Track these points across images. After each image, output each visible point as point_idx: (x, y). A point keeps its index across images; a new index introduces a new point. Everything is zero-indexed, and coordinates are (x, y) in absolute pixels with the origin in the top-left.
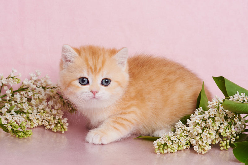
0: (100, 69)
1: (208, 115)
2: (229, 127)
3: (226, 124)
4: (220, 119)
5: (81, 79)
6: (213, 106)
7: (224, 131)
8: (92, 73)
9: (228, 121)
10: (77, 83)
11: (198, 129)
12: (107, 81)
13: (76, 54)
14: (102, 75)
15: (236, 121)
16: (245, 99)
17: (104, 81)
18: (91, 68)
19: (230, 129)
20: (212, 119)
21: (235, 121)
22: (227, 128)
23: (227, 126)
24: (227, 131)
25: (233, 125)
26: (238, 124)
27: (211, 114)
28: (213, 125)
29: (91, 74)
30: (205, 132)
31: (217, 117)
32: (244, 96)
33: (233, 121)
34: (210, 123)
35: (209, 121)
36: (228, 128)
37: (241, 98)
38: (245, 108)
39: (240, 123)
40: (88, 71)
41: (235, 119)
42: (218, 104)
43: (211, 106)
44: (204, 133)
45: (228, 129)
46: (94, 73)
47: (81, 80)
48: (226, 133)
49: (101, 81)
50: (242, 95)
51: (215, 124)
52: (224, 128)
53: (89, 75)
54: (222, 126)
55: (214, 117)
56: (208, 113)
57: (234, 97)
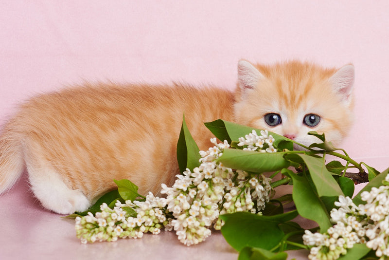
0: (301, 98)
1: (200, 174)
2: (241, 196)
3: (234, 191)
4: (222, 180)
5: (269, 116)
6: (208, 158)
7: (231, 204)
8: (287, 105)
9: (240, 186)
10: (262, 123)
11: (182, 201)
12: (313, 118)
13: (261, 75)
14: (305, 109)
15: (253, 184)
16: (268, 141)
17: (307, 118)
18: (285, 98)
19: (243, 201)
20: (208, 183)
21: (251, 184)
22: (236, 199)
23: (238, 195)
24: (238, 204)
25: (249, 193)
26: (257, 189)
27: (205, 172)
28: (210, 191)
29: (284, 107)
30: (197, 205)
31: (216, 178)
32: (266, 136)
33: (247, 185)
34: (203, 190)
35: (203, 186)
36: (238, 199)
37: (260, 140)
38: (265, 161)
39: (261, 188)
40: (280, 103)
41: (250, 181)
42: (217, 153)
43: (205, 159)
44: (193, 207)
45: (240, 202)
46: (290, 106)
47: (268, 118)
48: (236, 208)
49: (302, 119)
50: (262, 134)
51: (213, 191)
52: (231, 200)
53: (281, 109)
54: (228, 196)
55: (211, 177)
56: (201, 172)
57: (246, 139)
